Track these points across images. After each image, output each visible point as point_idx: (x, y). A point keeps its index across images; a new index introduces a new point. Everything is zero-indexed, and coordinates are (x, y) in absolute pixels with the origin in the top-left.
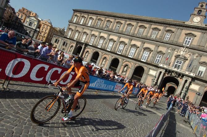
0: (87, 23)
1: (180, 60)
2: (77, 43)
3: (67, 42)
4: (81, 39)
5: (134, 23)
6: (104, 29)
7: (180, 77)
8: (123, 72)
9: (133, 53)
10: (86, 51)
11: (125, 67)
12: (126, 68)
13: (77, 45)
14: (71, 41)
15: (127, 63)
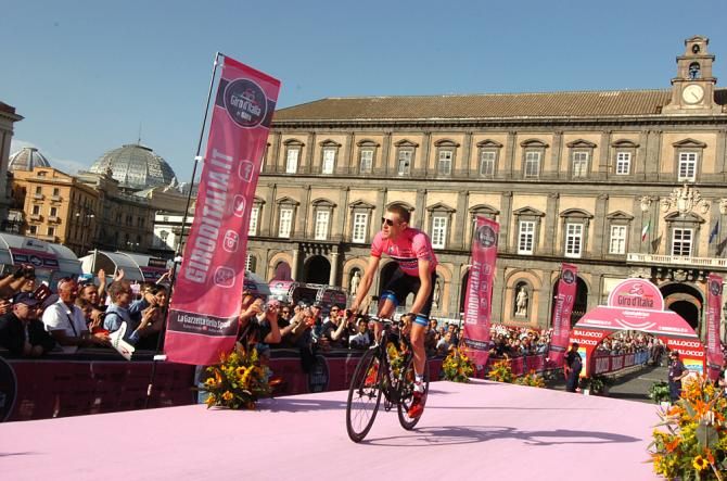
0: (316, 163)
1: (684, 227)
2: (301, 248)
3: (255, 254)
4: (309, 231)
5: (501, 137)
6: (396, 173)
7: (700, 279)
8: (516, 310)
9: (530, 236)
10: (347, 267)
11: (518, 290)
12: (521, 294)
13: (301, 256)
14: (268, 245)
15: (520, 275)
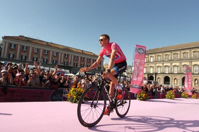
0: (149, 60)
2: (148, 74)
4: (149, 72)
6: (165, 60)
8: (195, 84)
9: (197, 70)
11: (195, 81)
12: (196, 81)
13: (148, 76)
15: (196, 78)
